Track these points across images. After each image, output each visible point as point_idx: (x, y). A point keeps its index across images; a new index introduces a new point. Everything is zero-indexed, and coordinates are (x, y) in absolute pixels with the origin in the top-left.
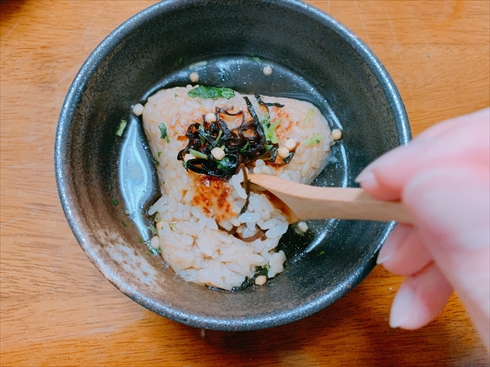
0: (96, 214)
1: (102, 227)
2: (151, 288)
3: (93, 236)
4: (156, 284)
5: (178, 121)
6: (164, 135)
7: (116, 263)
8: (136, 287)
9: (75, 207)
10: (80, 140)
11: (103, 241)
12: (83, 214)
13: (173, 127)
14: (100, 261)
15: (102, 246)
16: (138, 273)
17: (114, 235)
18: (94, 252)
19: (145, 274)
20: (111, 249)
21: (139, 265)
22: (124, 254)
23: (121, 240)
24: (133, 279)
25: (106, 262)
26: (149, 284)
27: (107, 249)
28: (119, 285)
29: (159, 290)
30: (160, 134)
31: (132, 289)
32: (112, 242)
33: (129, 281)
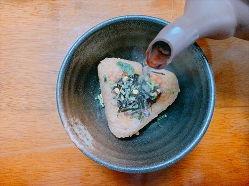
0: (71, 111)
1: (73, 117)
2: (89, 147)
3: (69, 122)
4: (91, 145)
5: (112, 75)
6: (105, 80)
7: (77, 134)
8: (83, 147)
9: (63, 108)
10: (68, 78)
11: (72, 124)
12: (65, 111)
13: (109, 77)
14: (70, 133)
15: (72, 126)
16: (85, 139)
17: (77, 120)
18: (68, 129)
19: (88, 140)
20: (75, 127)
21: (85, 135)
22: (80, 129)
23: (80, 122)
24: (82, 143)
25: (73, 134)
26: (88, 145)
27: (74, 127)
28: (76, 144)
29: (93, 148)
30: (103, 80)
31: (82, 147)
32: (76, 124)
33: (81, 143)
